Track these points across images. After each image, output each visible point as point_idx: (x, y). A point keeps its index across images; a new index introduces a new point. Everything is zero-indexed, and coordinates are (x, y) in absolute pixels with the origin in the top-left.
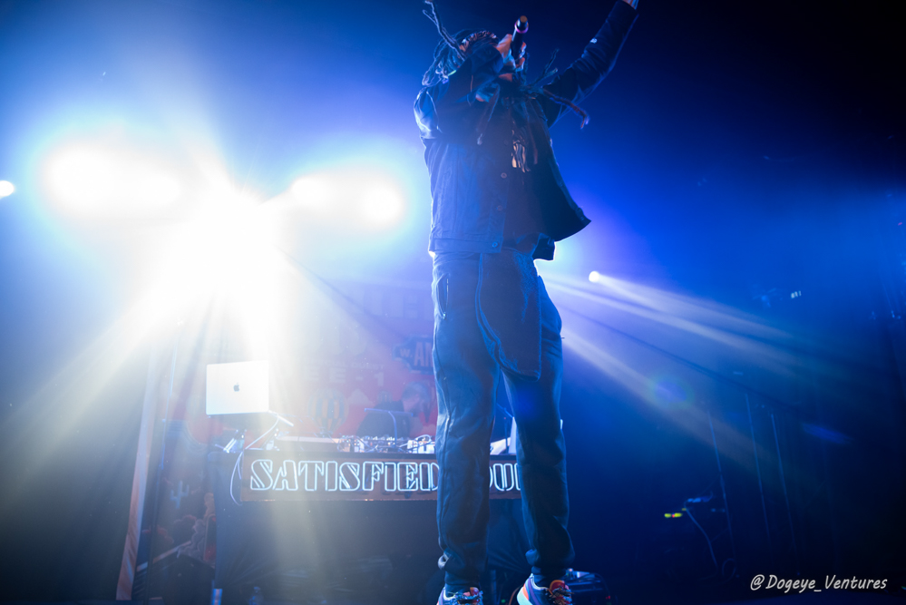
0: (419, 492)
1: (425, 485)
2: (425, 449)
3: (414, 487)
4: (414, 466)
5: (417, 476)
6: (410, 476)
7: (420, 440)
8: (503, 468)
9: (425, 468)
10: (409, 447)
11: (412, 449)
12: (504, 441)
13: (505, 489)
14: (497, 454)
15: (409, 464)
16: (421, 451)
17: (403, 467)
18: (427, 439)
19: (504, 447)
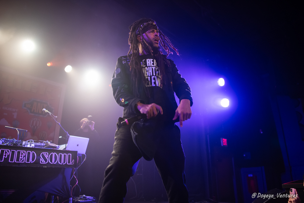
0: (25, 163)
1: (28, 160)
2: (30, 146)
3: (23, 161)
4: (24, 152)
5: (25, 156)
6: (22, 156)
7: (29, 142)
8: (63, 155)
9: (29, 154)
10: (23, 144)
11: (24, 145)
12: (65, 145)
13: (62, 163)
14: (62, 149)
15: (22, 151)
16: (29, 146)
17: (19, 153)
18: (32, 141)
19: (65, 147)
